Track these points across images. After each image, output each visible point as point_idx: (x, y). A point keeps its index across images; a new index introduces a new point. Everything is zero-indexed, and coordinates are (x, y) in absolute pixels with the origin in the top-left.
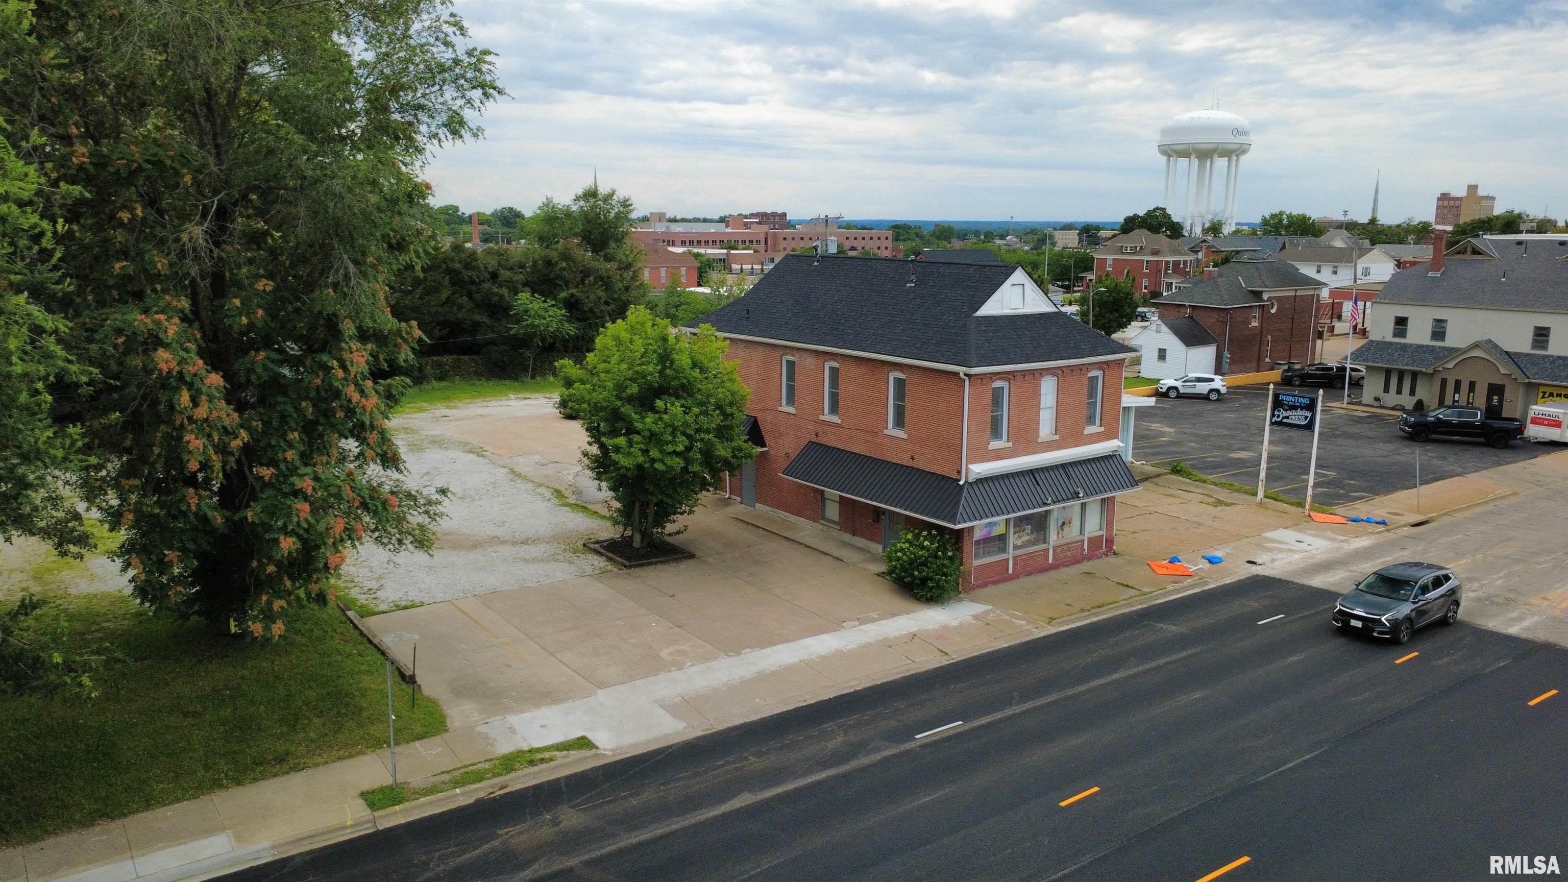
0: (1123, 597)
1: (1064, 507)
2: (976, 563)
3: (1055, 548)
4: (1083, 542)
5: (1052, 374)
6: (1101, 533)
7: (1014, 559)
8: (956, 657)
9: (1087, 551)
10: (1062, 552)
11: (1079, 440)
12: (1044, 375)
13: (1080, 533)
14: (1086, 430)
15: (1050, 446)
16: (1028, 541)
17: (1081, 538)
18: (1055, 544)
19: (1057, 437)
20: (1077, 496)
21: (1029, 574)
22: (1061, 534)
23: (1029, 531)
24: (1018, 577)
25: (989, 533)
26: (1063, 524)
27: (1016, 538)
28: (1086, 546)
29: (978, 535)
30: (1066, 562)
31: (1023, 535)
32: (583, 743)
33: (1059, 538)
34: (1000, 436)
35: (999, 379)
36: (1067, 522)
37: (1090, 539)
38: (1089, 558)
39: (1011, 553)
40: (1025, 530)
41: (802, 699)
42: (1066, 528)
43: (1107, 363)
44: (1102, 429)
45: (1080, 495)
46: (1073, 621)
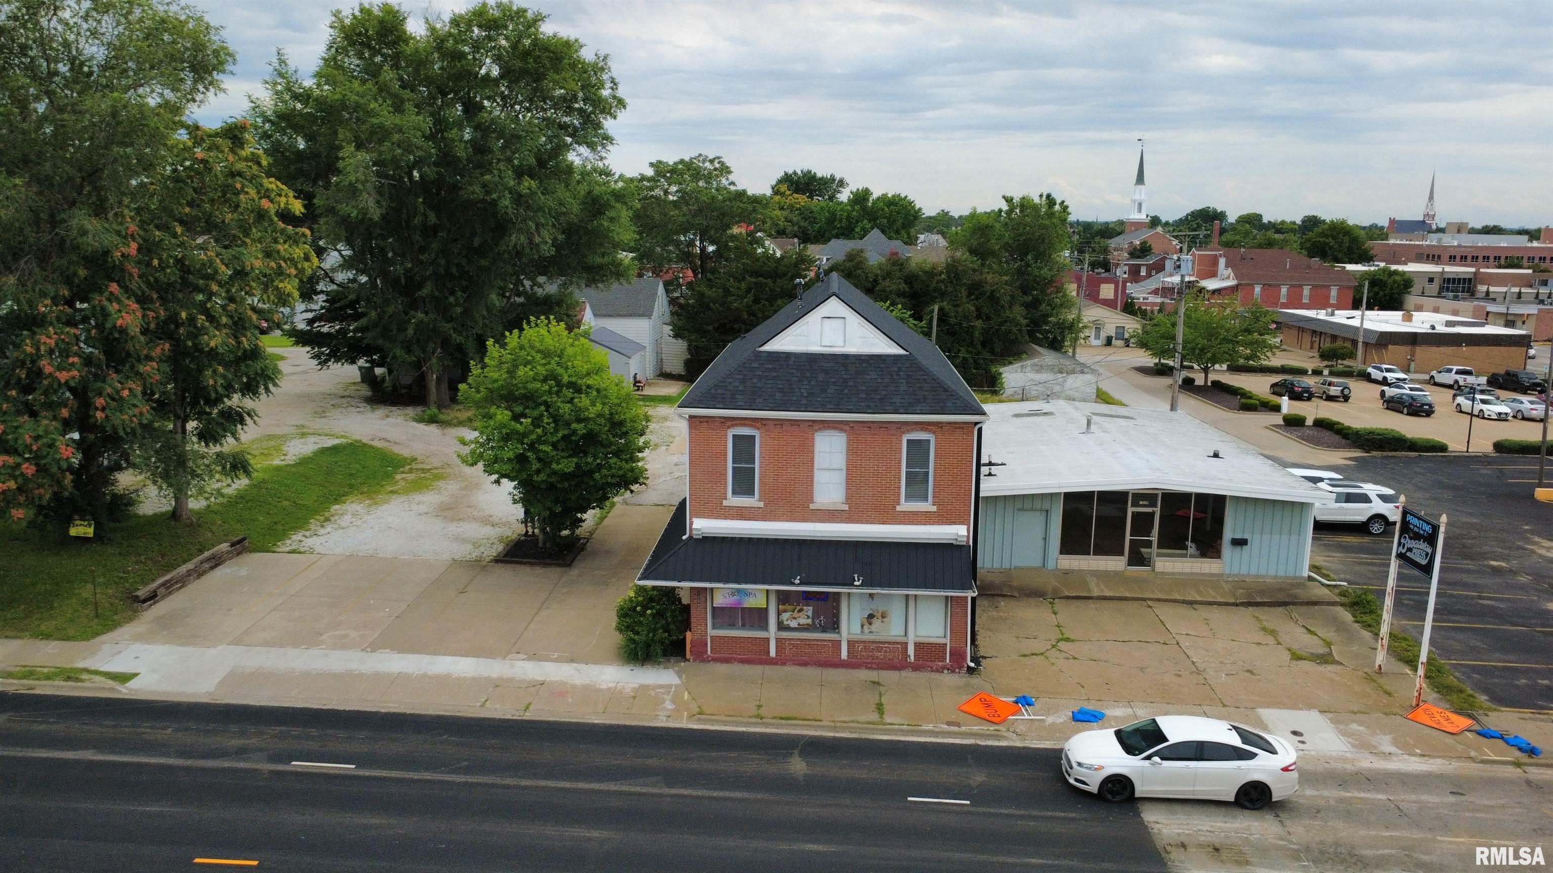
1: (871, 595)
2: (711, 632)
3: (851, 644)
4: (905, 645)
5: (834, 428)
6: (942, 641)
7: (778, 640)
9: (912, 658)
10: (866, 649)
11: (890, 516)
12: (820, 429)
13: (903, 633)
14: (905, 506)
15: (831, 516)
16: (808, 625)
17: (904, 639)
18: (852, 637)
19: (846, 507)
20: (851, 584)
21: (805, 664)
22: (866, 627)
23: (810, 614)
24: (784, 664)
25: (739, 603)
26: (871, 617)
27: (785, 616)
28: (911, 651)
29: (720, 600)
30: (871, 663)
31: (796, 614)
33: (862, 632)
34: (750, 492)
35: (743, 425)
36: (879, 615)
37: (918, 645)
38: (916, 668)
39: (773, 632)
40: (798, 608)
42: (877, 623)
43: (940, 425)
44: (934, 509)
45: (856, 583)
46: (725, 723)
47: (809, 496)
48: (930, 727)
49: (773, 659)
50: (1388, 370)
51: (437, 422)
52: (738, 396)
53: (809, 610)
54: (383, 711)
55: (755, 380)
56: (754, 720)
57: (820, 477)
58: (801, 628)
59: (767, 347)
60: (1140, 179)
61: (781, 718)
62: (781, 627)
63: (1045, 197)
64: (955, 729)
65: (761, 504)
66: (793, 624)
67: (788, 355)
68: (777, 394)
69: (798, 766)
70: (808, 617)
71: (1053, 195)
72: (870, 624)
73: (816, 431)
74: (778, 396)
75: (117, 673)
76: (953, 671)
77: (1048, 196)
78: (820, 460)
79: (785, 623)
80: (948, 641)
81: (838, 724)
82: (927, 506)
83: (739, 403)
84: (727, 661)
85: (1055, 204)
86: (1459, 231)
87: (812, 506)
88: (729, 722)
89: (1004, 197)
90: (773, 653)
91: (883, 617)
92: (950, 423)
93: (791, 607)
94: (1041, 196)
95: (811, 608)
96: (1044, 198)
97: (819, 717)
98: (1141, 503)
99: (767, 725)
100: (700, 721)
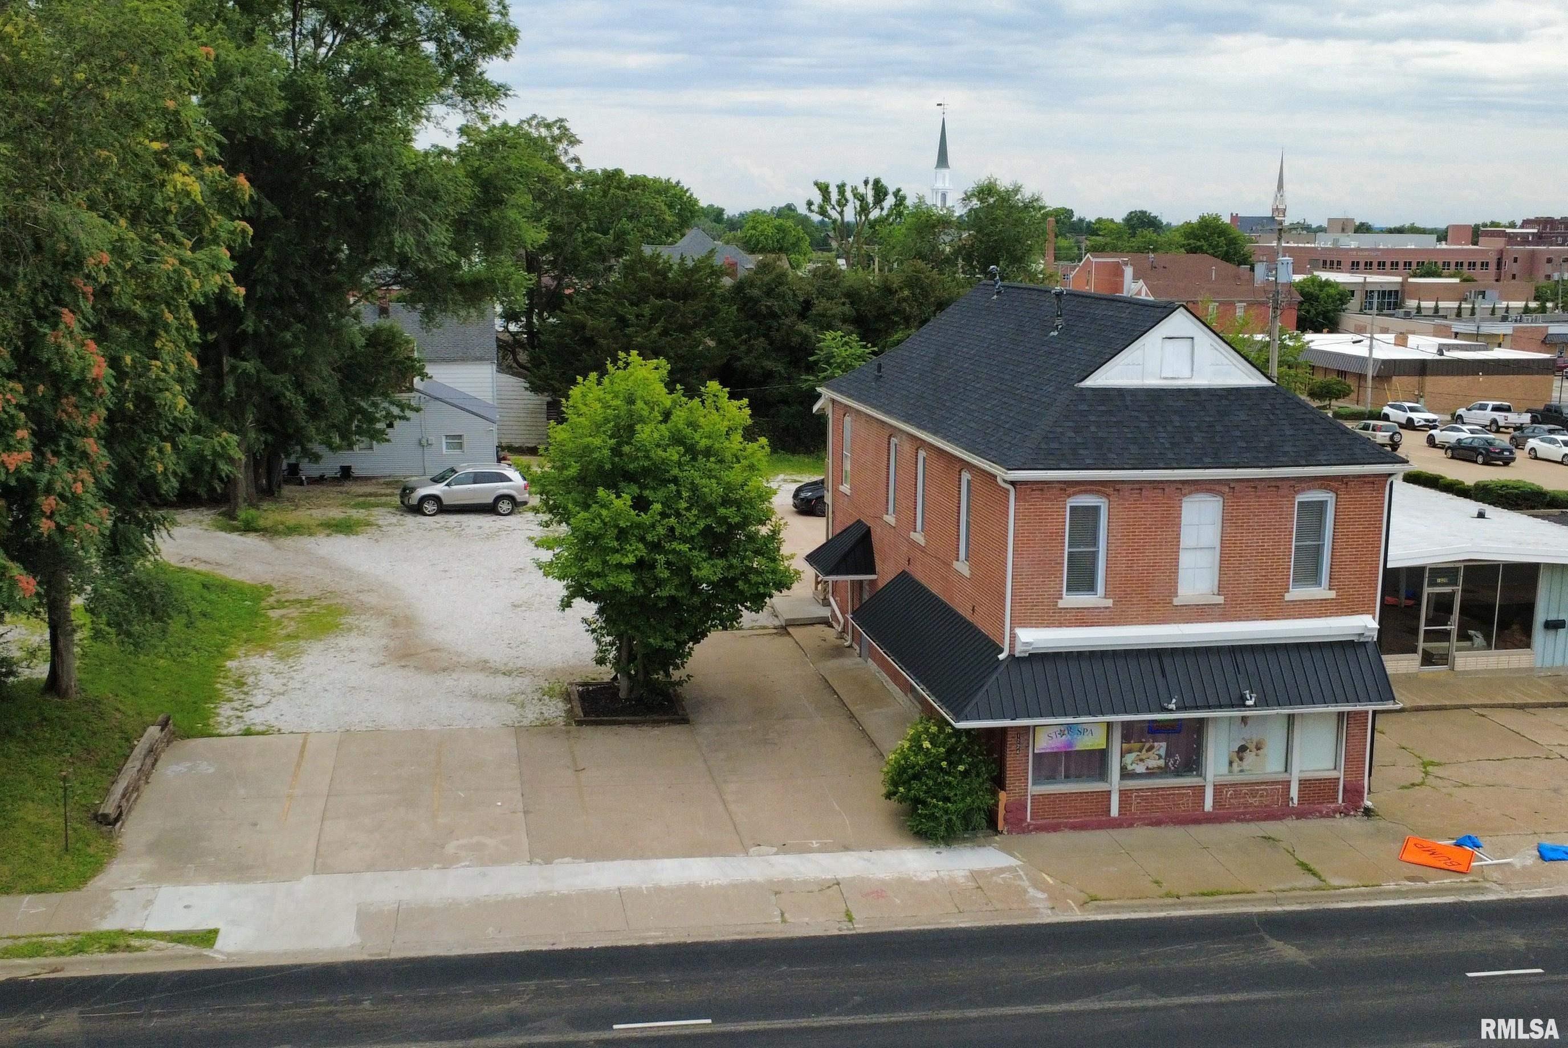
0: (1282, 887)
1: (1244, 720)
2: (1034, 789)
3: (1218, 789)
4: (1287, 784)
5: (1209, 491)
6: (1334, 774)
7: (1122, 793)
8: (861, 927)
9: (1296, 801)
10: (1236, 795)
11: (1275, 608)
12: (1190, 493)
13: (1283, 769)
14: (1297, 593)
15: (1200, 612)
16: (1159, 768)
17: (1284, 776)
18: (1220, 780)
19: (1220, 599)
20: (1241, 703)
21: (1158, 823)
22: (1235, 765)
23: (1162, 752)
24: (1131, 825)
25: (1070, 744)
26: (1243, 749)
27: (1129, 758)
28: (1294, 792)
29: (1043, 743)
30: (1244, 814)
31: (1144, 754)
32: (208, 938)
33: (1230, 772)
34: (1090, 587)
35: (1086, 492)
36: (1252, 746)
37: (1303, 783)
38: (1301, 814)
39: (1115, 782)
40: (1147, 745)
41: (552, 941)
42: (1250, 757)
43: (1343, 479)
44: (1332, 594)
45: (1248, 703)
46: (1133, 909)
47: (1172, 588)
48: (1392, 886)
49: (1115, 819)
50: (1412, 410)
51: (256, 530)
52: (1081, 452)
53: (1161, 747)
54: (650, 942)
55: (1093, 429)
56: (1170, 901)
57: (1186, 559)
58: (1150, 774)
59: (1090, 382)
60: (943, 160)
61: (1203, 894)
62: (1126, 774)
63: (871, 183)
64: (1420, 885)
65: (1109, 603)
66: (1140, 769)
67: (1120, 393)
68: (1131, 447)
69: (1288, 952)
70: (1160, 757)
71: (884, 182)
72: (1241, 759)
73: (1185, 495)
74: (1134, 449)
75: (185, 932)
76: (1347, 815)
77: (877, 182)
78: (1188, 536)
79: (1130, 768)
80: (1341, 775)
81: (1280, 895)
82: (1322, 592)
83: (1088, 461)
84: (1055, 828)
85: (886, 194)
86: (1343, 230)
87: (1176, 601)
88: (1139, 907)
89: (816, 184)
90: (1115, 812)
91: (1258, 749)
92: (1360, 476)
93: (1138, 745)
94: (866, 183)
95: (1164, 744)
96: (870, 186)
97: (1250, 888)
98: (1439, 580)
99: (1189, 906)
100: (1099, 909)
